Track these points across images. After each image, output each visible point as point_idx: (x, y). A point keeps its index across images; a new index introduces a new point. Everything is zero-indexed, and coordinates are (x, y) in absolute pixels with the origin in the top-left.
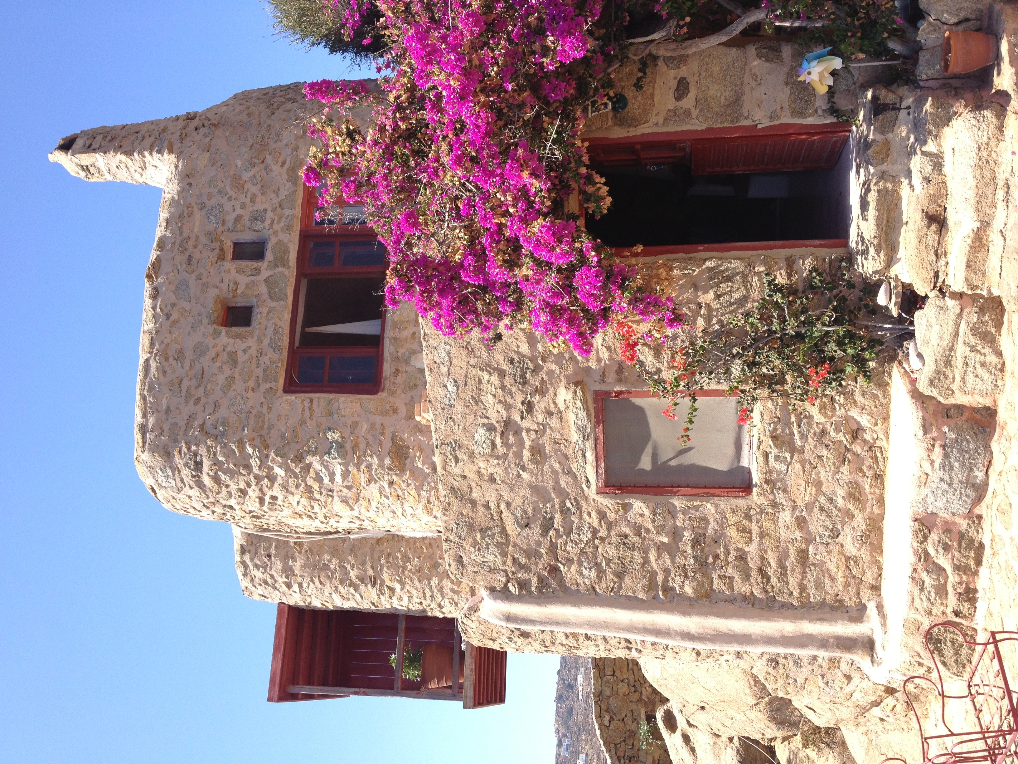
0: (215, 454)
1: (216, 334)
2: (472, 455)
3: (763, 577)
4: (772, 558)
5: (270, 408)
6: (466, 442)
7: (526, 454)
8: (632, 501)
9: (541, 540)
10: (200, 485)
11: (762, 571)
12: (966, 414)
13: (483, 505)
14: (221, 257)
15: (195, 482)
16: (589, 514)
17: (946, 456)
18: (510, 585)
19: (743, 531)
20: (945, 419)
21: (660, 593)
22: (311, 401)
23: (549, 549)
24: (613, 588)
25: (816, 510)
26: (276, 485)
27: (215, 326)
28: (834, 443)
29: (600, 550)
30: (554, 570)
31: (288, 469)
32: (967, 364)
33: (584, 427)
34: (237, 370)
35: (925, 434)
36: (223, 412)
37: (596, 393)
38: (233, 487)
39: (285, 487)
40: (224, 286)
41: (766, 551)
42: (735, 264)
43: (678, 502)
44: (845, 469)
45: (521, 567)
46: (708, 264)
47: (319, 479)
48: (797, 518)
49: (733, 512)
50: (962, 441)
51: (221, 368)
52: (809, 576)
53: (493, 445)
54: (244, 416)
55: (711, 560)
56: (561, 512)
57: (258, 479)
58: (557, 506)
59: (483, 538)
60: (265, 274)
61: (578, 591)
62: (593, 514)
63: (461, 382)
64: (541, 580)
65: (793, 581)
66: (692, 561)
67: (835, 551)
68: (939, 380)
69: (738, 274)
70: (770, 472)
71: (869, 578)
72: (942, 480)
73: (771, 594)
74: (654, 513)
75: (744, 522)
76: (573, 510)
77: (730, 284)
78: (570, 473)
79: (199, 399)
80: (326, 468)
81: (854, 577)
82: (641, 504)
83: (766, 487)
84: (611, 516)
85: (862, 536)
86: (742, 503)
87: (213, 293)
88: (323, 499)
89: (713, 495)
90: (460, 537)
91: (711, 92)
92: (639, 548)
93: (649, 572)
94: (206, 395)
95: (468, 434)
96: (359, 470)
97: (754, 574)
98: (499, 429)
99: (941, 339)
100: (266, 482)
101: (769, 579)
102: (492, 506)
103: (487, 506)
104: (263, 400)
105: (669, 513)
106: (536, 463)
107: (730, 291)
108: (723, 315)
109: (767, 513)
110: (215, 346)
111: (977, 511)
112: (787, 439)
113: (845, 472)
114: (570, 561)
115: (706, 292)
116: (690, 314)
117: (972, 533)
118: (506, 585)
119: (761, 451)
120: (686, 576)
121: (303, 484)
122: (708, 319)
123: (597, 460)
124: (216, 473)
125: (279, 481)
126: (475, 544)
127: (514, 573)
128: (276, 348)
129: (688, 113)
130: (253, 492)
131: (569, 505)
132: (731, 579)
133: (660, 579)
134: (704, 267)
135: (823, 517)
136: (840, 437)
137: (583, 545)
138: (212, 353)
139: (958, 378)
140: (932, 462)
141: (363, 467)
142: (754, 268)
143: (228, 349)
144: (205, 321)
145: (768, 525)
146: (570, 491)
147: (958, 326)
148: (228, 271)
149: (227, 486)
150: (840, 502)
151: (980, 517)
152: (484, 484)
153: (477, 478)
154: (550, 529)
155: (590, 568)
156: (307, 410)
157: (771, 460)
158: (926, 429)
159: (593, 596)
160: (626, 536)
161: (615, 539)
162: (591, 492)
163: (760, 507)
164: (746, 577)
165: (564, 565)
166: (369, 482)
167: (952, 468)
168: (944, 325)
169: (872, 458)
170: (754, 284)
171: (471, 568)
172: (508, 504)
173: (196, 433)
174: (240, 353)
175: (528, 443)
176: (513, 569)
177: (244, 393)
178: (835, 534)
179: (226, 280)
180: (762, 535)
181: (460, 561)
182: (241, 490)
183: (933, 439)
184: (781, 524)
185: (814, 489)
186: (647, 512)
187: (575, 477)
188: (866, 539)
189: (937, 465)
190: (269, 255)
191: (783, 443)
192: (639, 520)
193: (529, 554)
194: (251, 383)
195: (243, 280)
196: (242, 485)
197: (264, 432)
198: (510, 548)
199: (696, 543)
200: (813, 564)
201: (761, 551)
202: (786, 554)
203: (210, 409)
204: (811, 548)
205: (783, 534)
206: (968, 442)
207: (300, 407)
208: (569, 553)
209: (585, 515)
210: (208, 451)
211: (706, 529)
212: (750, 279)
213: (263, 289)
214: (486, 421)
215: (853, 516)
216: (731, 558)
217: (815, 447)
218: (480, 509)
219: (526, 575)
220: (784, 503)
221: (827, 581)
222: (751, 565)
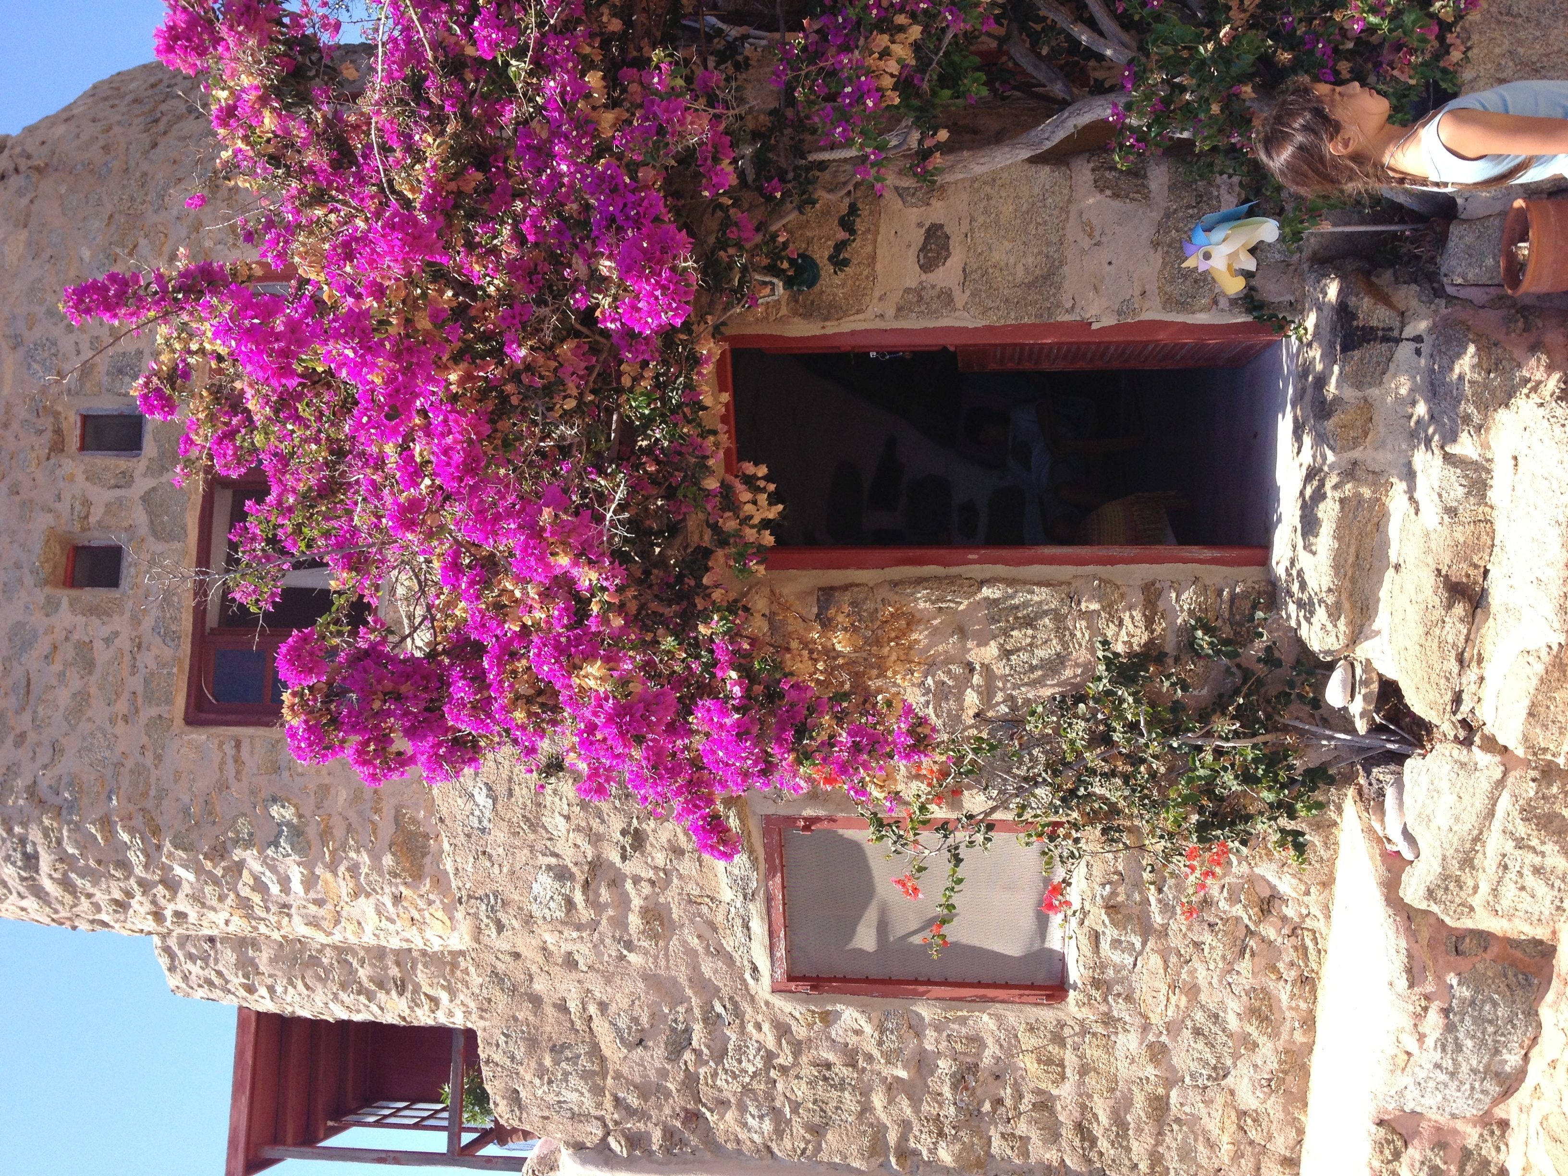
0: (59, 842)
1: (51, 607)
2: (529, 920)
3: (1083, 1140)
4: (1101, 1109)
5: (159, 758)
6: (516, 897)
7: (634, 921)
8: (839, 1007)
9: (669, 1067)
10: (39, 893)
11: (1080, 1128)
12: (1494, 950)
13: (555, 1005)
14: (58, 447)
15: (28, 888)
16: (758, 1027)
17: (1450, 1028)
18: (611, 1140)
19: (1049, 1062)
20: (1452, 957)
21: (893, 1160)
22: (238, 745)
23: (683, 1082)
24: (803, 1152)
25: (1187, 1033)
26: (181, 895)
27: (48, 590)
28: (1226, 921)
29: (780, 1086)
30: (693, 1117)
31: (199, 870)
32: (1506, 867)
33: (746, 879)
34: (93, 679)
35: (1411, 986)
36: (68, 764)
37: (768, 819)
38: (100, 897)
39: (197, 899)
40: (64, 508)
41: (1090, 1097)
42: (1041, 594)
43: (926, 1011)
44: (1245, 965)
45: (631, 1112)
46: (986, 592)
47: (260, 886)
48: (1150, 1046)
49: (1031, 1029)
50: (1483, 1002)
51: (62, 674)
52: (1168, 1139)
53: (570, 903)
54: (109, 771)
55: (987, 1107)
56: (705, 1020)
57: (145, 885)
58: (697, 1012)
59: (557, 1063)
60: (143, 484)
61: (739, 1152)
62: (766, 1027)
63: (501, 789)
64: (669, 1134)
65: (1139, 1148)
66: (952, 1110)
67: (1220, 1100)
68: (1447, 889)
69: (1046, 613)
70: (1103, 967)
71: (1280, 1145)
72: (1438, 1066)
73: (1098, 1165)
74: (882, 1029)
75: (1050, 1048)
76: (727, 1018)
77: (1030, 632)
78: (720, 952)
79: (22, 736)
80: (273, 869)
81: (1251, 1143)
82: (856, 1015)
83: (1093, 992)
84: (800, 1032)
85: (1270, 1080)
86: (1047, 1015)
87: (43, 521)
88: (273, 919)
89: (993, 1000)
90: (513, 1058)
91: (996, 256)
92: (854, 1088)
93: (871, 1125)
94: (37, 728)
95: (520, 884)
96: (336, 875)
97: (1068, 1132)
98: (580, 877)
99: (1457, 819)
100: (160, 890)
101: (1093, 1142)
102: (573, 1005)
103: (562, 1007)
104: (145, 740)
105: (910, 1027)
106: (655, 937)
107: (1031, 645)
108: (1016, 687)
109: (1094, 1035)
110: (51, 630)
111: (1500, 1112)
112: (1136, 910)
113: (1244, 973)
114: (723, 1104)
115: (983, 643)
116: (950, 683)
117: (1488, 1151)
118: (604, 1140)
119: (1086, 930)
120: (941, 1134)
121: (232, 895)
122: (987, 694)
123: (771, 934)
124: (65, 874)
125: (186, 889)
126: (541, 1072)
127: (616, 1123)
128: (168, 636)
129: (947, 298)
130: (140, 905)
131: (719, 1009)
132: (1025, 1140)
133: (892, 1137)
134: (979, 597)
135: (1200, 1045)
136: (1238, 910)
137: (747, 1079)
138: (43, 646)
139: (1485, 888)
140: (1421, 1037)
141: (342, 869)
142: (1079, 603)
143: (76, 636)
144: (29, 580)
145: (1096, 1054)
146: (721, 985)
147: (1494, 801)
148: (71, 479)
149: (89, 896)
150: (1233, 1024)
151: (1504, 1125)
152: (556, 970)
153: (540, 959)
154: (684, 1048)
155: (761, 1117)
156: (230, 761)
157: (1105, 945)
158: (1413, 975)
159: (768, 1161)
160: (828, 1066)
161: (808, 1071)
162: (762, 988)
163: (1082, 1023)
164: (1053, 1135)
165: (712, 1111)
166: (356, 895)
167: (1459, 1048)
168: (1466, 798)
169: (1296, 948)
170: (1078, 634)
171: (535, 1111)
172: (603, 1007)
173: (21, 802)
174: (98, 645)
175: (637, 903)
176: (616, 1116)
177: (108, 727)
178: (1220, 1073)
179: (67, 497)
180: (1084, 1070)
181: (514, 1098)
182: (116, 902)
183: (1427, 997)
184: (1120, 1053)
185: (1184, 999)
186: (868, 1029)
187: (729, 960)
188: (1278, 1087)
189: (1430, 1042)
190: (149, 447)
191: (1129, 918)
192: (853, 1040)
193: (644, 1091)
194: (122, 706)
195: (101, 496)
196: (117, 895)
197: (150, 804)
198: (609, 1081)
199: (959, 1081)
200: (1178, 1120)
201: (1080, 1095)
202: (1128, 1103)
203: (44, 756)
204: (1174, 1094)
205: (1124, 1070)
206: (1495, 1005)
207: (217, 757)
208: (720, 1091)
209: (750, 1028)
210: (46, 836)
211: (979, 1055)
212: (1070, 624)
213: (140, 516)
214: (553, 861)
215: (1256, 1045)
216: (1025, 1105)
217: (1190, 928)
218: (549, 1010)
219: (641, 1126)
220: (1127, 1018)
221: (1201, 1148)
222: (1061, 1118)
